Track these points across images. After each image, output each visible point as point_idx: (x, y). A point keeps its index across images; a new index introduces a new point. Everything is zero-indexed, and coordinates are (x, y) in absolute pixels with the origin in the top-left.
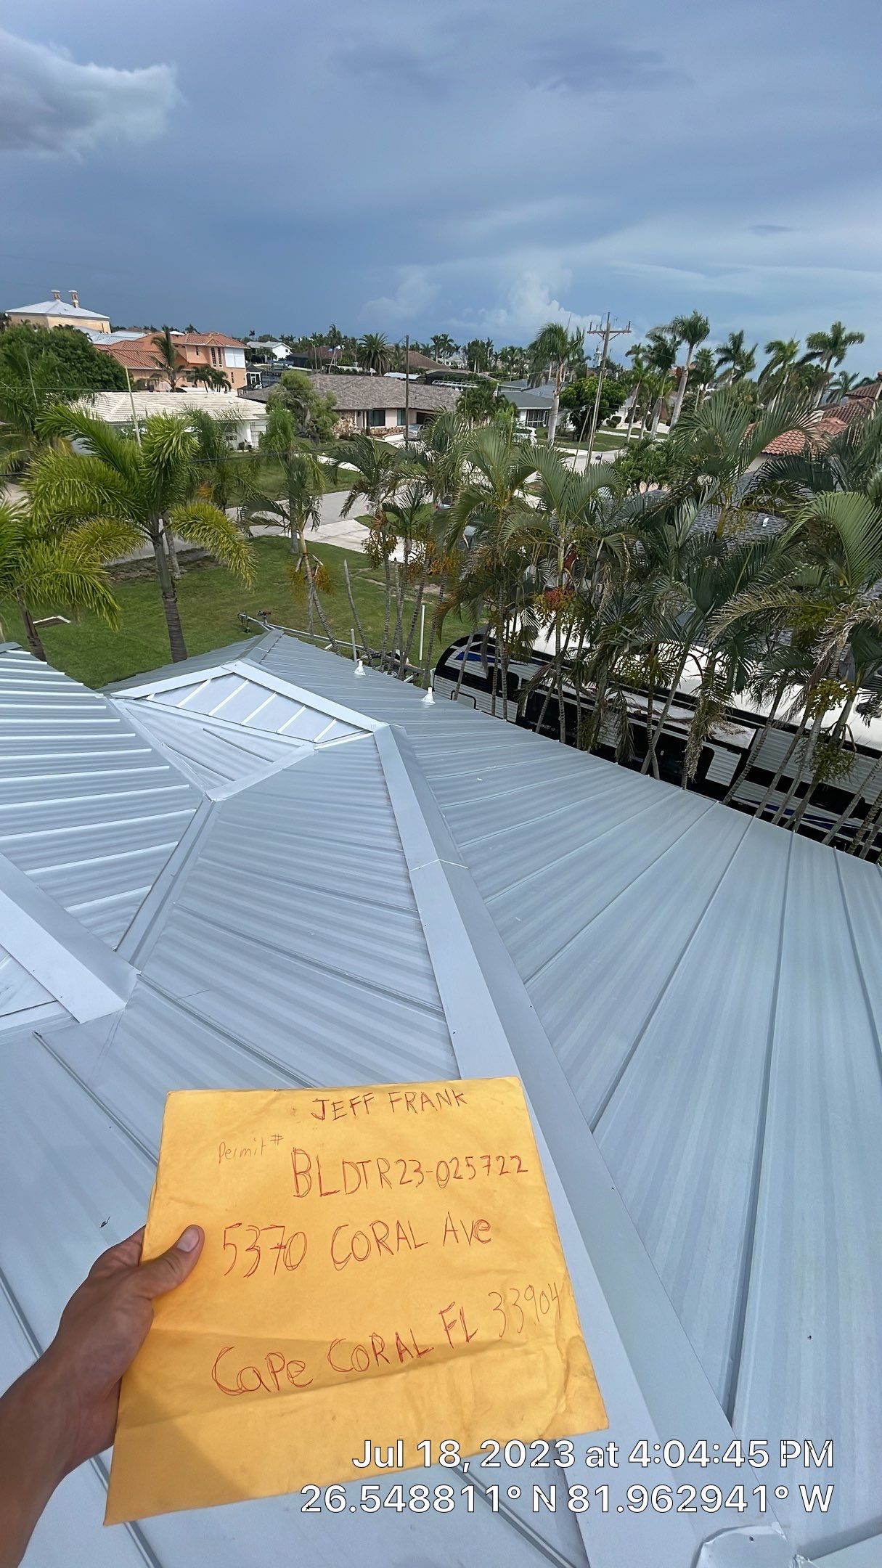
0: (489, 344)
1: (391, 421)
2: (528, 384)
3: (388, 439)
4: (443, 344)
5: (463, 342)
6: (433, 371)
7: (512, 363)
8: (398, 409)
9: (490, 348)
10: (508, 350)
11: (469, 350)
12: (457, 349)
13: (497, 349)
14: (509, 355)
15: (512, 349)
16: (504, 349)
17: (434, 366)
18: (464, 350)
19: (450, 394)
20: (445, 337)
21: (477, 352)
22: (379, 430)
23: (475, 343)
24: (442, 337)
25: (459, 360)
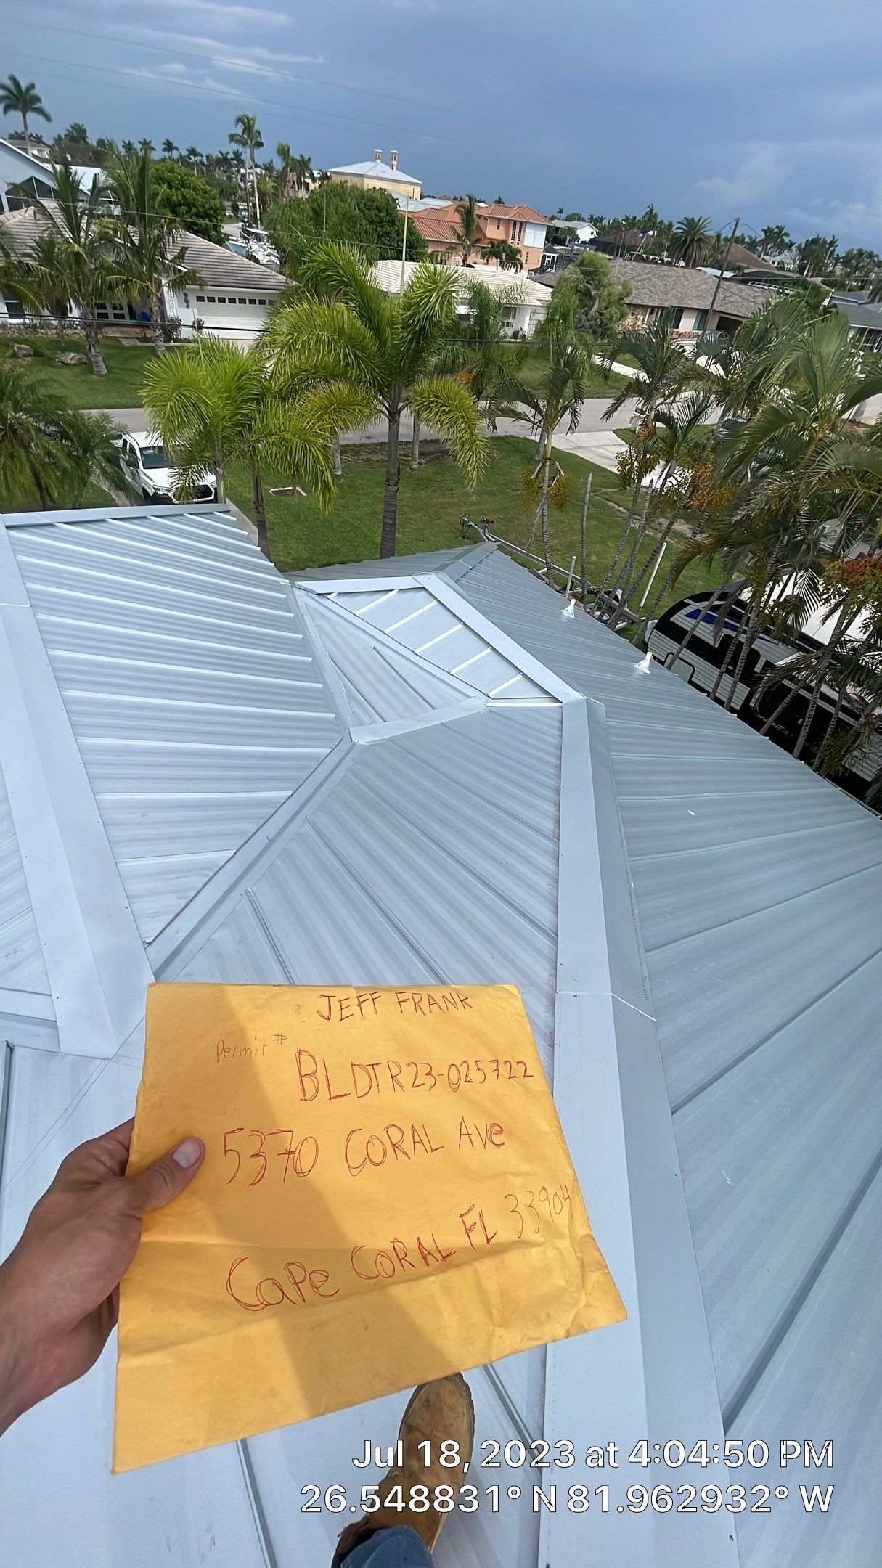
0: (832, 243)
1: (688, 323)
4: (774, 238)
5: (802, 239)
6: (753, 270)
7: (856, 269)
8: (700, 310)
9: (832, 248)
10: (855, 252)
11: (805, 248)
12: (790, 245)
13: (840, 251)
14: (857, 259)
15: (861, 253)
16: (850, 252)
17: (757, 264)
18: (799, 248)
20: (782, 230)
21: (814, 252)
23: (816, 242)
24: (776, 230)
25: (789, 260)
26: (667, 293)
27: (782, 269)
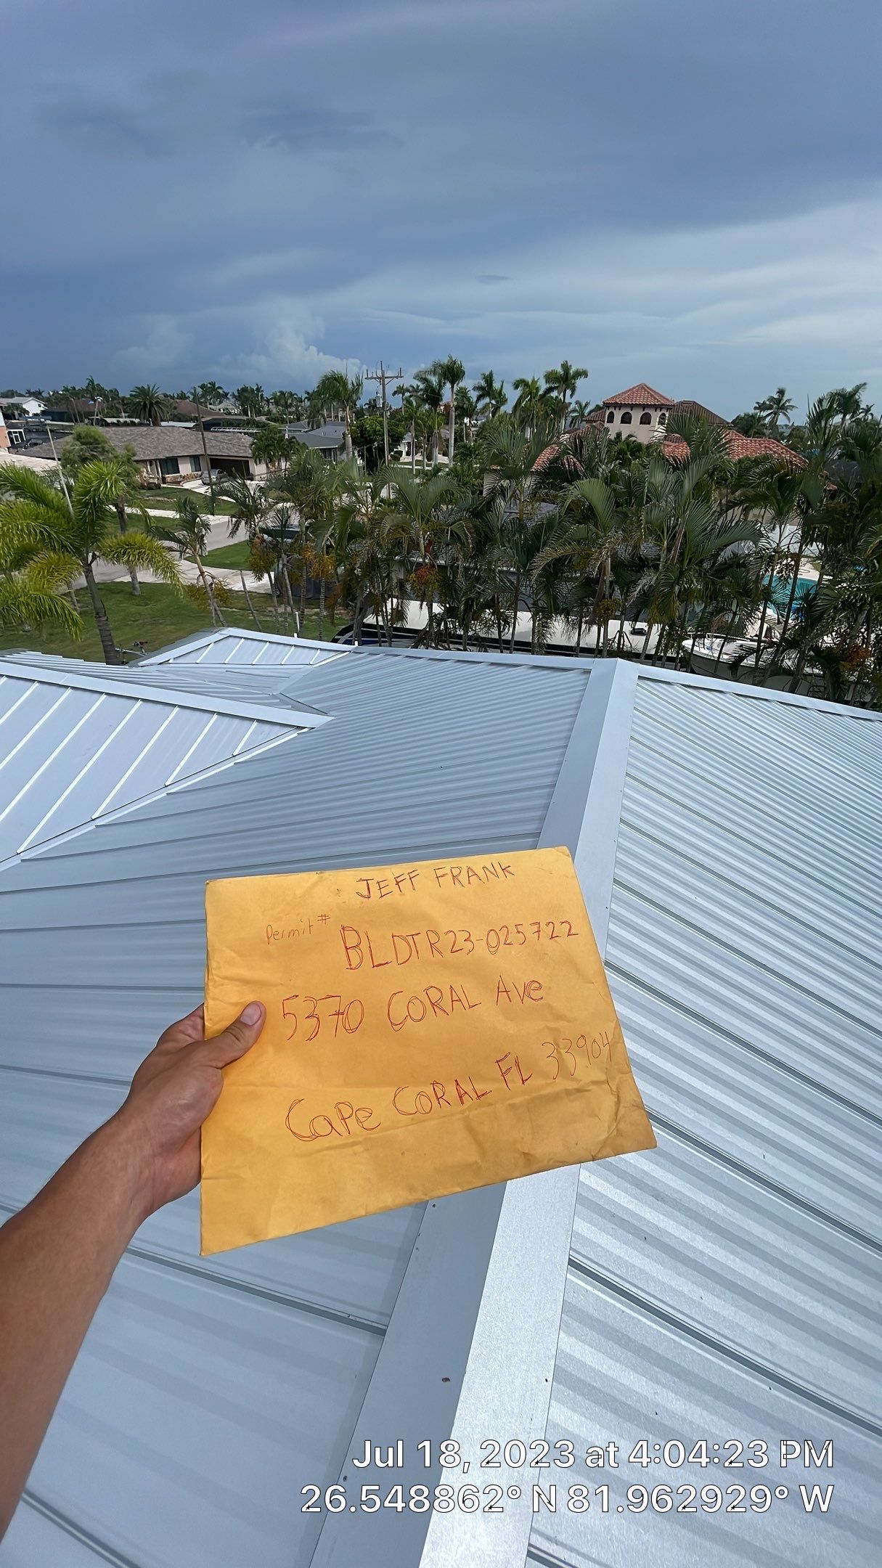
0: (258, 389)
1: (186, 468)
2: (309, 425)
3: (186, 486)
4: (211, 391)
5: (232, 389)
6: (208, 419)
7: (287, 406)
8: (190, 456)
9: (260, 394)
10: (278, 394)
11: (239, 396)
12: (226, 395)
13: (267, 394)
14: (282, 399)
15: (283, 394)
16: (275, 394)
17: (209, 414)
18: (233, 395)
19: (240, 439)
20: (213, 384)
21: (248, 397)
22: (175, 478)
23: (244, 390)
24: (209, 385)
25: (230, 407)
27: (230, 414)
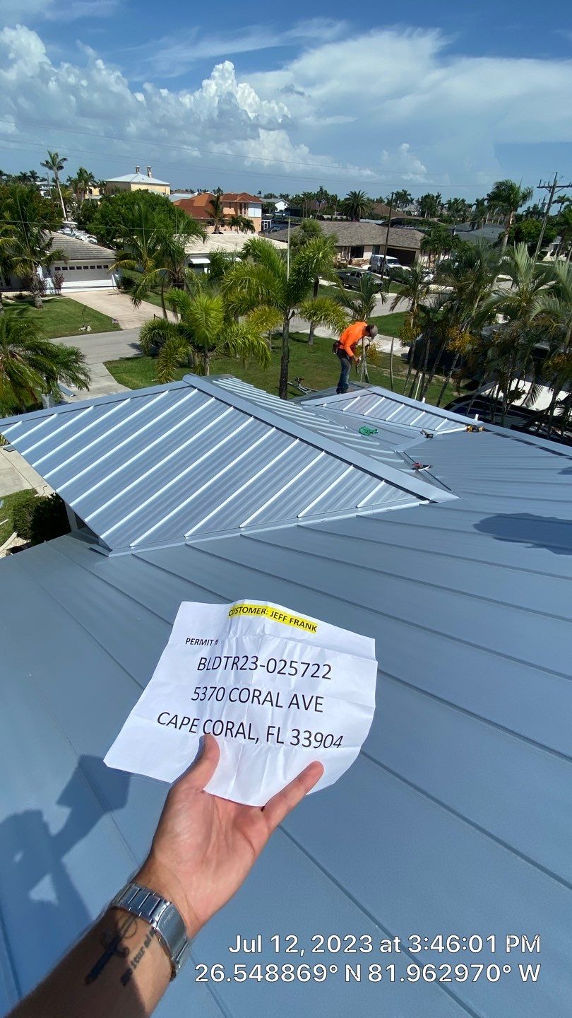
0: (438, 197)
1: (367, 254)
2: (471, 226)
4: (402, 197)
6: (394, 218)
7: (457, 211)
8: (374, 245)
9: (438, 200)
10: (453, 201)
11: (422, 202)
12: (412, 200)
13: (444, 200)
15: (456, 200)
16: (450, 201)
17: (395, 214)
18: (418, 201)
19: (414, 235)
20: (404, 192)
21: (429, 203)
22: (358, 261)
23: (427, 196)
24: (401, 193)
25: (413, 208)
26: (352, 238)
27: (411, 215)
